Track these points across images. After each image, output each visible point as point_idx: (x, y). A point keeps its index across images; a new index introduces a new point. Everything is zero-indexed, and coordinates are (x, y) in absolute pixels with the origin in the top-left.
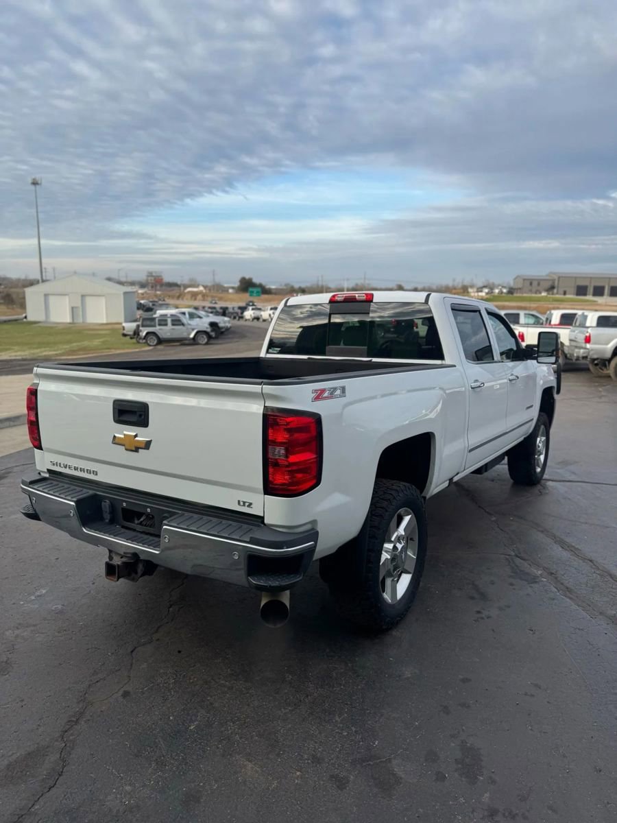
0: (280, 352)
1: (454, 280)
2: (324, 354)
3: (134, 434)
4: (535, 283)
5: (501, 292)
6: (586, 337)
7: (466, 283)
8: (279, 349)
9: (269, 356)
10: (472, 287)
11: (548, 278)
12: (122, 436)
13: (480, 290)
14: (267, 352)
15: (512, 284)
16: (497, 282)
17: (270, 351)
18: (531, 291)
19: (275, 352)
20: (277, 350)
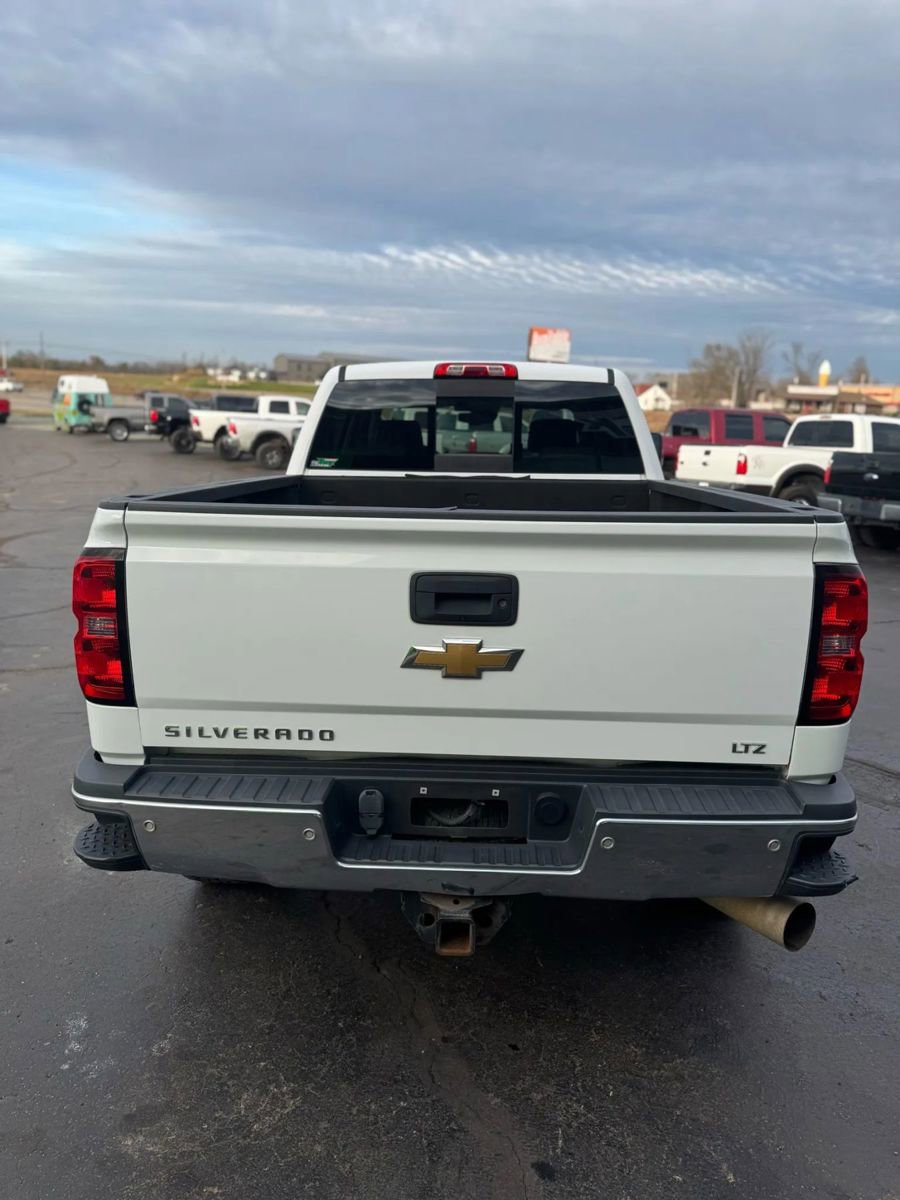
0: (336, 467)
1: (184, 356)
2: (431, 468)
3: (477, 642)
4: (304, 367)
5: (258, 377)
6: (471, 444)
7: (206, 361)
8: (335, 460)
9: (311, 473)
10: (215, 366)
11: (319, 360)
12: (442, 650)
13: (228, 371)
14: (308, 465)
15: (271, 365)
16: (248, 361)
17: (315, 463)
18: (299, 378)
19: (327, 465)
20: (330, 462)
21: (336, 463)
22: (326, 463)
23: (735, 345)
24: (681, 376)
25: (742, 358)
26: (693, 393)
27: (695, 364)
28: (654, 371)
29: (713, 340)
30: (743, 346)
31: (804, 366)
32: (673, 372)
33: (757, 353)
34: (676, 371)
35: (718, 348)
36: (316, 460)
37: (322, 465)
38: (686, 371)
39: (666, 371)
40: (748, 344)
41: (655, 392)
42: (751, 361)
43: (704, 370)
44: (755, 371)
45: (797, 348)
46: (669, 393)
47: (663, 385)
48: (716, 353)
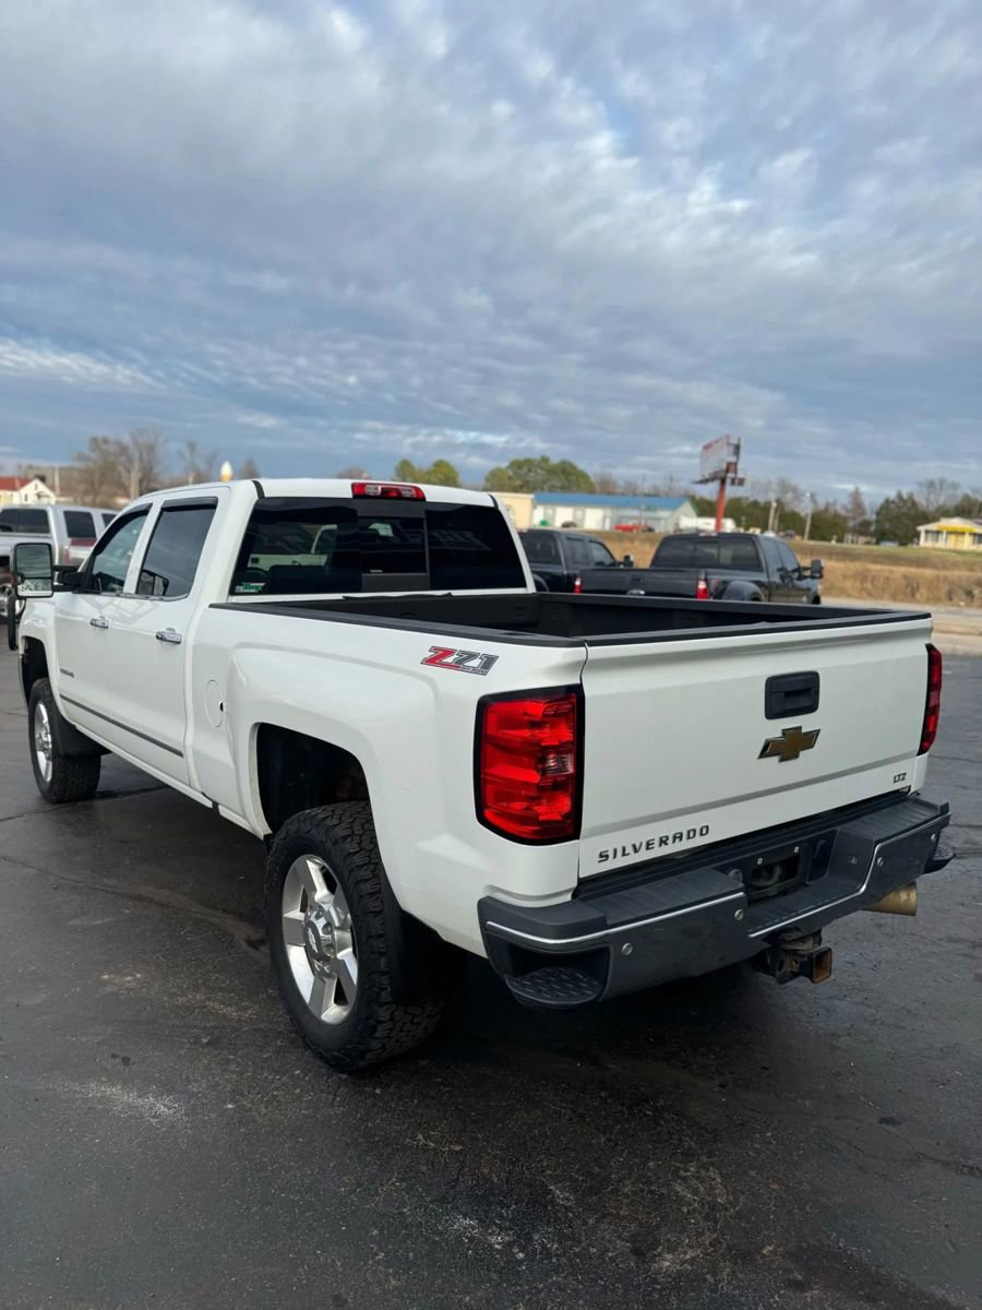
8: (262, 584)
14: (232, 592)
17: (240, 589)
19: (253, 591)
20: (257, 587)
21: (263, 588)
22: (253, 588)
23: (126, 439)
24: (61, 469)
25: (136, 454)
26: (82, 487)
27: (81, 457)
28: (25, 462)
29: (100, 433)
30: (136, 443)
31: (202, 466)
32: (52, 464)
33: (151, 449)
34: (57, 465)
35: (106, 441)
36: (241, 585)
37: (248, 591)
38: (70, 463)
39: (43, 464)
40: (140, 440)
41: (36, 487)
42: (145, 457)
43: (91, 464)
44: (151, 469)
45: (192, 447)
46: (52, 488)
47: (43, 479)
48: (104, 447)
